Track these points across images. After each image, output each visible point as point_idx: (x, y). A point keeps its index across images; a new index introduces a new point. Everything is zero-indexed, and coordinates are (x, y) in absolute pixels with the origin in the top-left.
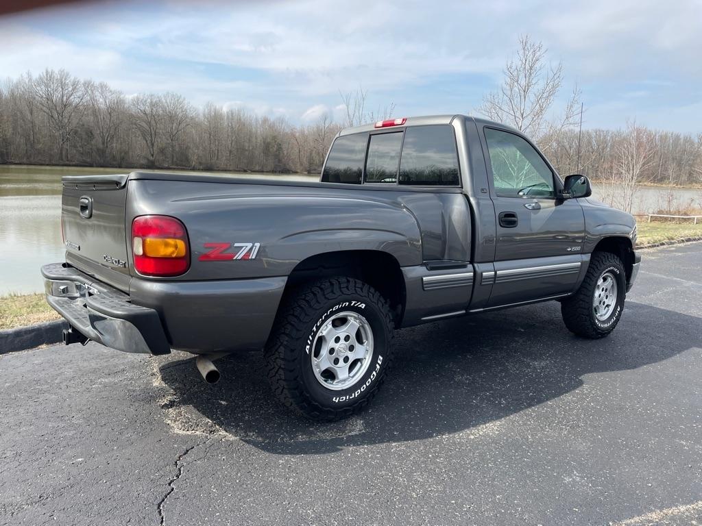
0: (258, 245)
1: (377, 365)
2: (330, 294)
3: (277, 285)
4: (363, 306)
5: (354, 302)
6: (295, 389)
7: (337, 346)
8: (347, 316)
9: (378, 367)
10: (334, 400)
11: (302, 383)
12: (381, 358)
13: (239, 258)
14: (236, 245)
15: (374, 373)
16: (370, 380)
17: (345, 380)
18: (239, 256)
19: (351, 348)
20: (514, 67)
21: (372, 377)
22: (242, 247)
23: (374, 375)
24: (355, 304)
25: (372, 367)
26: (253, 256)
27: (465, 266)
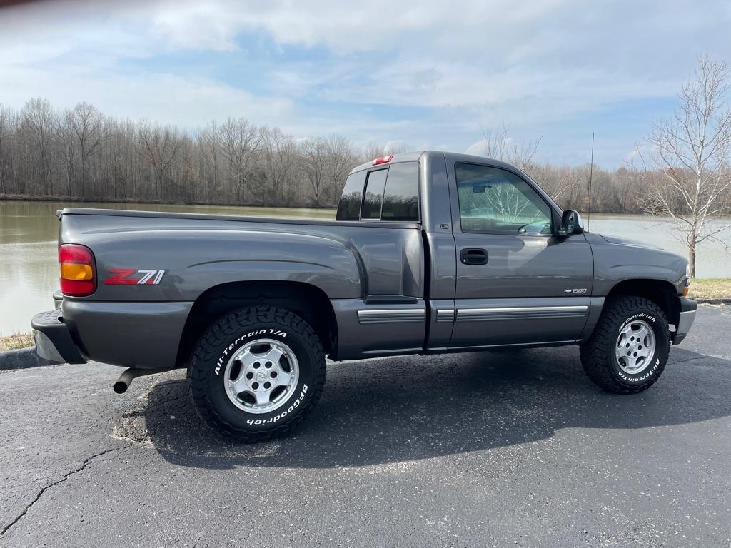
0: (162, 272)
1: (302, 394)
2: (246, 321)
3: (182, 308)
4: (285, 335)
5: (272, 331)
6: (204, 407)
7: (256, 371)
8: (269, 343)
9: (302, 395)
10: (248, 422)
11: (210, 402)
12: (307, 387)
13: (143, 283)
14: (140, 271)
15: (298, 401)
16: (292, 407)
17: (265, 405)
18: (143, 281)
19: (274, 375)
20: (691, 90)
21: (295, 404)
22: (147, 273)
23: (297, 403)
24: (274, 332)
25: (296, 395)
26: (157, 281)
27: (415, 302)
